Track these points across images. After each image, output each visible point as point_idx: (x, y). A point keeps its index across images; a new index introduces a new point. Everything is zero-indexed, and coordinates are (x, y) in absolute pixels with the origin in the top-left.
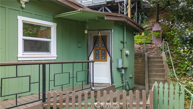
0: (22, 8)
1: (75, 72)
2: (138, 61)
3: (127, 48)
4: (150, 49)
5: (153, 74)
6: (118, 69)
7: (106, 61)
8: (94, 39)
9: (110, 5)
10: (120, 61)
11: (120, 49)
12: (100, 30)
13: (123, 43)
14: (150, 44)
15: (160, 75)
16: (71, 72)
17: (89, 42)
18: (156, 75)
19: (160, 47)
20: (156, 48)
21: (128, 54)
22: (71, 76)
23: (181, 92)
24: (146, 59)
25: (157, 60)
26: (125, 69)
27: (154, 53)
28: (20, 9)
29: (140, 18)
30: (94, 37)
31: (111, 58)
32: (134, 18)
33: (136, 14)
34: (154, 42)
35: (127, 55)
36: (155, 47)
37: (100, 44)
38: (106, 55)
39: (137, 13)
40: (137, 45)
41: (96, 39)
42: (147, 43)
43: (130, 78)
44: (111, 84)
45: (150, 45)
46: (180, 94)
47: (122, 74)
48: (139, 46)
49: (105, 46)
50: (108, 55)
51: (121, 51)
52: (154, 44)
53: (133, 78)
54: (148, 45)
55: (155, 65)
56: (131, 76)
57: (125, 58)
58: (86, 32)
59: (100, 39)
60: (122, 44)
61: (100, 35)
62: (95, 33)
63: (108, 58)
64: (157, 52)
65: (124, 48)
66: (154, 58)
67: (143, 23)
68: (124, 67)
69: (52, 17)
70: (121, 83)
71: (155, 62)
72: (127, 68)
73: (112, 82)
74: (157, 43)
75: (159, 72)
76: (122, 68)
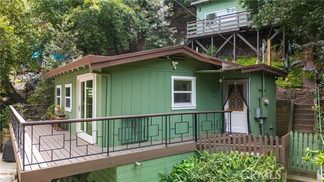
0: (174, 69)
1: (216, 121)
2: (283, 110)
3: (266, 96)
4: (300, 94)
5: (299, 125)
6: (256, 119)
7: (242, 110)
8: (229, 87)
9: (245, 31)
10: (258, 111)
11: (258, 98)
12: (235, 79)
13: (262, 91)
14: (300, 87)
15: (308, 127)
16: (213, 120)
17: (224, 91)
18: (303, 127)
19: (313, 93)
20: (308, 94)
21: (268, 103)
22: (213, 124)
23: (314, 140)
24: (292, 108)
25: (307, 109)
26: (264, 119)
27: (305, 99)
28: (172, 71)
29: (290, 49)
30: (229, 85)
31: (248, 107)
32: (280, 48)
33: (283, 43)
34: (306, 86)
35: (266, 104)
36: (306, 92)
37: (236, 93)
38: (243, 104)
39: (285, 40)
40: (282, 89)
41: (231, 88)
42: (296, 86)
43: (271, 129)
44: (248, 134)
45: (300, 89)
46: (313, 142)
47: (261, 124)
48: (285, 90)
49: (242, 95)
50: (245, 105)
51: (259, 99)
52: (305, 88)
53: (275, 129)
54: (297, 89)
55: (303, 115)
56: (271, 127)
57: (264, 107)
58: (221, 81)
59: (236, 88)
60: (261, 93)
61: (235, 83)
62: (230, 82)
63: (245, 108)
64: (309, 98)
65: (262, 96)
66: (303, 106)
67: (295, 55)
68: (263, 117)
69: (192, 72)
70: (259, 133)
71: (304, 111)
72: (266, 118)
73: (250, 132)
74: (309, 87)
75: (308, 124)
76: (261, 118)
